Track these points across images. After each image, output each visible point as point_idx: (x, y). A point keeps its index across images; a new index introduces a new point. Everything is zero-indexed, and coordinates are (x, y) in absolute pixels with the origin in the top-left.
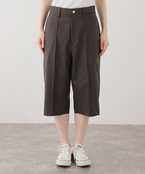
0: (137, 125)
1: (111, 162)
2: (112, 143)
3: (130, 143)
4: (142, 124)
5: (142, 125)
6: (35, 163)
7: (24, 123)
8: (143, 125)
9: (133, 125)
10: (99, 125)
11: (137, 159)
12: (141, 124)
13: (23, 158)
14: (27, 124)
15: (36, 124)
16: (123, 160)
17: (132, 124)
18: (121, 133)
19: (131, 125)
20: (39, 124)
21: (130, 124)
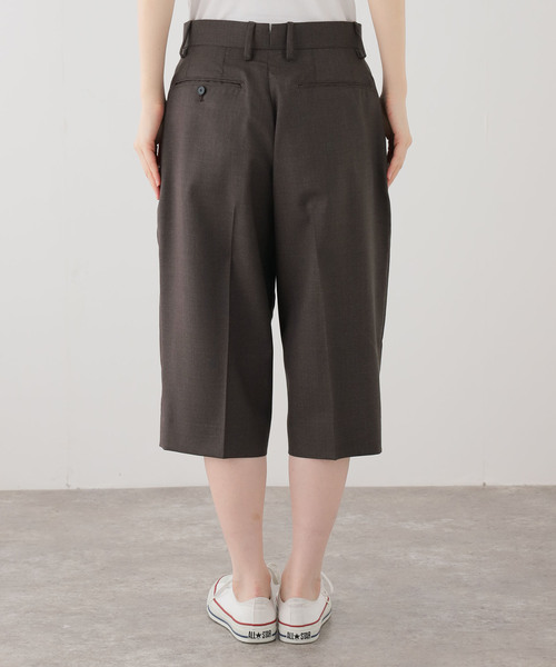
0: (507, 488)
1: (410, 631)
2: (413, 557)
3: (484, 558)
4: (528, 484)
5: (526, 487)
6: (113, 643)
7: (66, 488)
8: (531, 487)
9: (494, 489)
10: (359, 489)
11: (509, 619)
12: (521, 484)
13: (66, 626)
14: (77, 493)
15: (112, 492)
16: (459, 626)
17: (490, 482)
18: (444, 521)
19: (484, 489)
20: (126, 491)
21: (480, 484)
